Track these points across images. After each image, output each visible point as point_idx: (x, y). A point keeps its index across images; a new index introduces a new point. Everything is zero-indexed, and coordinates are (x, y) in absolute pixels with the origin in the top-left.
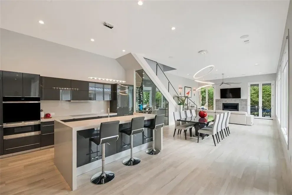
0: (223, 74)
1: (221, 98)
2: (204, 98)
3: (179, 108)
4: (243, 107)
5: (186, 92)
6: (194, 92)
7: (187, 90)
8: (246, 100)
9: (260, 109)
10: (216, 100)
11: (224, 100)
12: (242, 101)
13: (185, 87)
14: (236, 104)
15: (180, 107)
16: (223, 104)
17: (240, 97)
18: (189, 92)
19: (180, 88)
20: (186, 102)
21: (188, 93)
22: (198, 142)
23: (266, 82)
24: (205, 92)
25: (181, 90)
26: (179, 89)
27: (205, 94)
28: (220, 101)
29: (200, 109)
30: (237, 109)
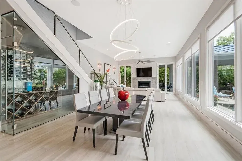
0: (140, 53)
1: (137, 76)
2: (122, 77)
3: (94, 87)
4: (154, 84)
5: (106, 69)
6: (114, 70)
7: (107, 67)
8: (156, 78)
9: (166, 85)
10: (133, 78)
11: (139, 78)
12: (153, 79)
13: (105, 64)
14: (149, 82)
15: (96, 86)
16: (138, 81)
17: (151, 76)
18: (109, 69)
19: (99, 64)
20: (104, 80)
21: (108, 71)
22: (116, 154)
23: (170, 63)
24: (124, 72)
25: (100, 66)
26: (98, 66)
27: (124, 74)
28: (136, 79)
29: (119, 86)
30: (149, 86)
